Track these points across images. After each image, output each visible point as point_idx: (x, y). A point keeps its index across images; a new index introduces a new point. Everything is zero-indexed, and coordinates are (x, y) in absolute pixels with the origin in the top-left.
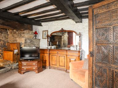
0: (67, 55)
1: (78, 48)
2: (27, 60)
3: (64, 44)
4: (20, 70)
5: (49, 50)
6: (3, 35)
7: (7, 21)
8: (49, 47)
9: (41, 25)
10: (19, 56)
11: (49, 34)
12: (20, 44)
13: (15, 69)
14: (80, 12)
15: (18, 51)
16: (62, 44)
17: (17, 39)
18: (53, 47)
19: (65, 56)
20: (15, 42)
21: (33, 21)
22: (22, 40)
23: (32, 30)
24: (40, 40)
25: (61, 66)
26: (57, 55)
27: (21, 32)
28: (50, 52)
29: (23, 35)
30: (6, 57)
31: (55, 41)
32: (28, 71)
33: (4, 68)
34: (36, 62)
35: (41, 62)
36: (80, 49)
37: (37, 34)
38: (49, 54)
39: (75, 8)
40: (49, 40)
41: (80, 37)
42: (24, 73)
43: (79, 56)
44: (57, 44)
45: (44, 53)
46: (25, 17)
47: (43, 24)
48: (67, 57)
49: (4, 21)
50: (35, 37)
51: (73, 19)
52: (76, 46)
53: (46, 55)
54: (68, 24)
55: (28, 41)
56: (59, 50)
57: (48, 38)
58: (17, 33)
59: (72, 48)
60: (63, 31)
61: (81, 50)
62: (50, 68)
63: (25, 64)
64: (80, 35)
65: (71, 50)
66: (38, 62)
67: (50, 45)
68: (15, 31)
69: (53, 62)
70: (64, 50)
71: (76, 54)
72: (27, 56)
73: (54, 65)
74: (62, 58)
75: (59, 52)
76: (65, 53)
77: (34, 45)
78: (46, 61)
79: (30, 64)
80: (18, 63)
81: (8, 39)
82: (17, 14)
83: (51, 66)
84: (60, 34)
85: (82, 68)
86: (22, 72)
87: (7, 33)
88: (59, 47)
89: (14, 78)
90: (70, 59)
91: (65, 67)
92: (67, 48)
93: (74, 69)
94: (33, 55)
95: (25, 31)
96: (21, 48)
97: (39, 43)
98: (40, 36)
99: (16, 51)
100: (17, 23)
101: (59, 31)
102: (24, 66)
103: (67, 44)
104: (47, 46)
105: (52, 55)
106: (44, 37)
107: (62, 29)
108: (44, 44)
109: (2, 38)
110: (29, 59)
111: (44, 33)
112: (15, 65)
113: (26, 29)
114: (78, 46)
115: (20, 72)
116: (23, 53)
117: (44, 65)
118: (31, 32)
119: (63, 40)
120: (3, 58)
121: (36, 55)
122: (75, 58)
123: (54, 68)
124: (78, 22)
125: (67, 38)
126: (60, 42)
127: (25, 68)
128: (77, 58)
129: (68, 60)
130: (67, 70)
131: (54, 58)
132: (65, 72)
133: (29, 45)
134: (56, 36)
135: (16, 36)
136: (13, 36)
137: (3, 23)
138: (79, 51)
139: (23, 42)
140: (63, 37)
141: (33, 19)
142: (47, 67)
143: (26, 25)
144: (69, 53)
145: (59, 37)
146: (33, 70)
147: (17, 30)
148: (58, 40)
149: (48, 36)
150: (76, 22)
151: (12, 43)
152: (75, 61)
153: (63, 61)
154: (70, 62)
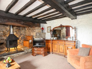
0: (65, 44)
1: (74, 39)
2: (37, 47)
3: (63, 36)
4: (33, 53)
5: (52, 40)
6: (23, 31)
7: (26, 22)
8: (52, 38)
9: (46, 23)
10: (32, 44)
11: (52, 29)
12: (33, 36)
13: (30, 52)
14: (75, 11)
15: (32, 41)
16: (62, 35)
17: (31, 33)
18: (55, 38)
19: (64, 45)
20: (30, 35)
21: (41, 21)
22: (34, 34)
23: (40, 27)
24: (45, 33)
25: (61, 52)
26: (57, 44)
27: (33, 28)
28: (53, 42)
29: (34, 30)
30: (25, 44)
31: (56, 34)
32: (38, 54)
33: (24, 51)
34: (43, 49)
35: (47, 49)
36: (75, 40)
37: (44, 29)
38: (52, 43)
39: (70, 9)
40: (52, 33)
41: (75, 30)
42: (35, 56)
43: (75, 45)
44: (58, 36)
45: (48, 43)
46: (36, 18)
47: (47, 22)
48: (65, 46)
49: (24, 23)
50: (42, 32)
51: (69, 17)
52: (73, 37)
53: (49, 44)
54: (65, 21)
55: (38, 34)
56: (59, 40)
57: (51, 32)
58: (31, 29)
59: (69, 39)
60: (61, 26)
61: (77, 40)
62: (52, 53)
63: (36, 50)
64: (75, 29)
65: (68, 40)
66: (45, 48)
67: (52, 37)
68: (30, 28)
69: (55, 49)
70: (63, 40)
71: (73, 44)
72: (37, 45)
73: (56, 51)
74: (61, 47)
75: (59, 42)
76: (63, 42)
77: (42, 37)
78: (50, 48)
79: (39, 50)
80: (32, 49)
81: (26, 33)
82: (31, 17)
83: (53, 52)
84: (60, 29)
85: (78, 55)
86: (34, 55)
87: (25, 29)
88: (59, 38)
89: (30, 58)
90: (68, 47)
91: (63, 53)
92: (65, 39)
93: (71, 55)
94: (41, 44)
95: (36, 28)
96: (33, 39)
97: (45, 36)
98: (45, 31)
99: (30, 41)
100: (31, 23)
101: (59, 27)
102: (36, 51)
103: (65, 36)
104: (50, 38)
105: (54, 44)
106: (48, 31)
107: (61, 25)
108: (48, 36)
109: (23, 33)
110: (39, 46)
111: (48, 28)
112: (30, 50)
113: (36, 26)
114: (74, 37)
115: (33, 55)
116: (34, 42)
117: (48, 51)
118: (40, 28)
119: (62, 33)
120: (23, 45)
121: (43, 44)
122: (71, 46)
123: (56, 54)
124: (74, 19)
125: (65, 31)
126: (60, 34)
127: (36, 52)
128: (73, 47)
129: (66, 48)
130: (65, 56)
131: (56, 46)
132: (64, 57)
133: (38, 37)
134: (57, 30)
135: (30, 31)
136: (29, 31)
137: (23, 24)
138: (75, 42)
139: (35, 35)
140: (62, 31)
141: (41, 19)
142: (50, 52)
143: (36, 24)
144: (66, 43)
145: (59, 31)
146: (41, 54)
147: (31, 27)
148: (59, 33)
149: (51, 31)
150: (72, 19)
151: (28, 36)
152: (72, 48)
153: (62, 48)
154: (68, 49)
